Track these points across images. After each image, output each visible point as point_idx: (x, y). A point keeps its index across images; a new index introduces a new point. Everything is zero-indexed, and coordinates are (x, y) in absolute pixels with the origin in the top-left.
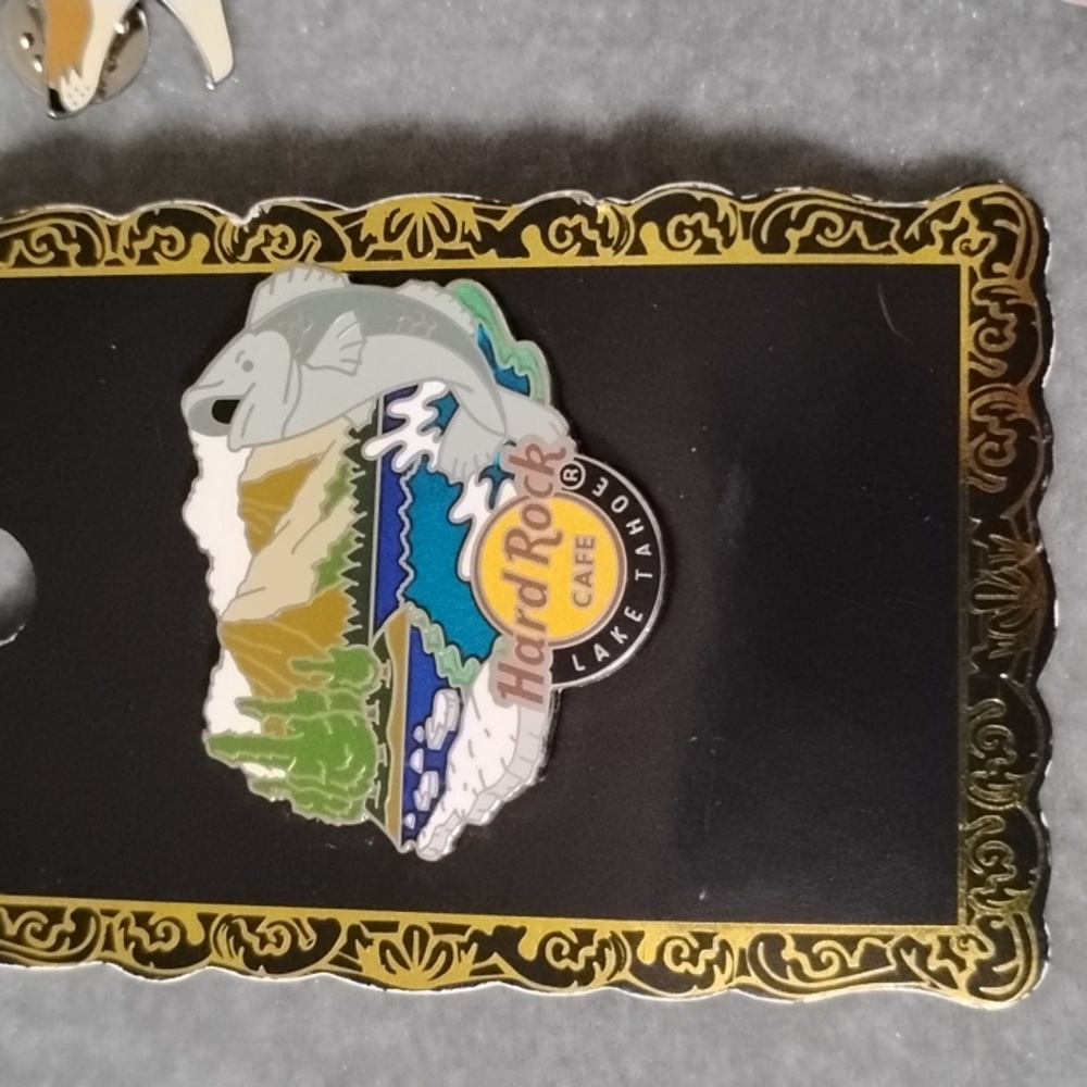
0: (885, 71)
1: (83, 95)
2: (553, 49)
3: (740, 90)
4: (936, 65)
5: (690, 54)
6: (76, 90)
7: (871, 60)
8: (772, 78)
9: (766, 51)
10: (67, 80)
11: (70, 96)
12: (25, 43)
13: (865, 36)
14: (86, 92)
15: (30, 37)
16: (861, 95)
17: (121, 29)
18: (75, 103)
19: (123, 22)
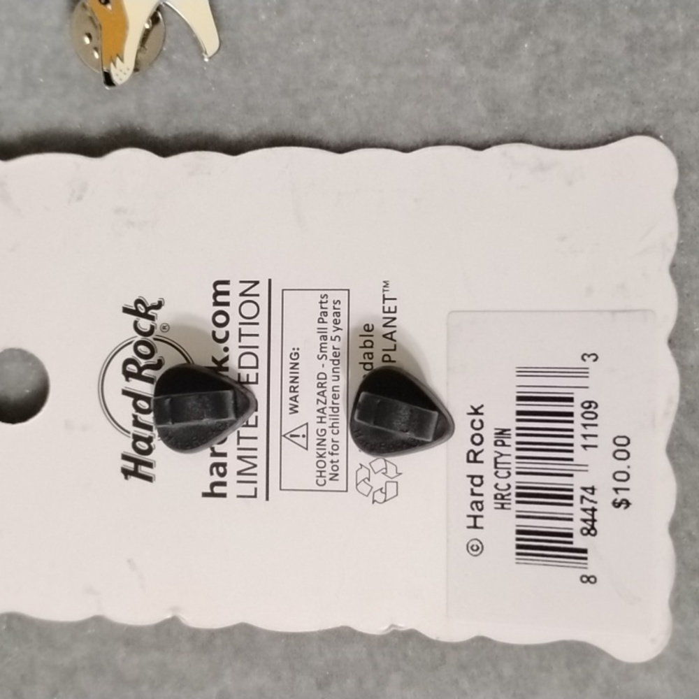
0: (647, 32)
1: (125, 74)
2: (427, 25)
3: (551, 48)
4: (680, 26)
5: (517, 24)
6: (121, 71)
7: (636, 24)
8: (572, 39)
9: (567, 21)
10: (115, 64)
11: (117, 75)
12: (87, 40)
13: (632, 9)
14: (127, 72)
15: (90, 36)
16: (631, 49)
17: (147, 26)
18: (121, 79)
19: (148, 22)
